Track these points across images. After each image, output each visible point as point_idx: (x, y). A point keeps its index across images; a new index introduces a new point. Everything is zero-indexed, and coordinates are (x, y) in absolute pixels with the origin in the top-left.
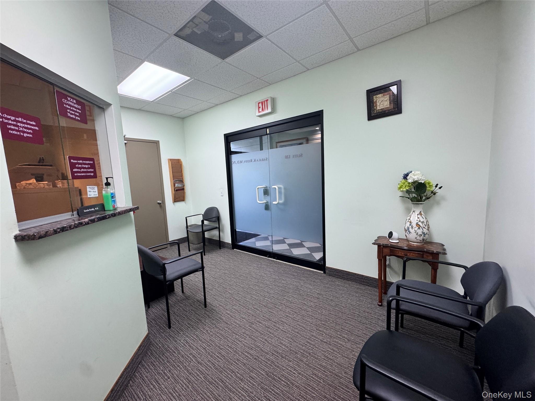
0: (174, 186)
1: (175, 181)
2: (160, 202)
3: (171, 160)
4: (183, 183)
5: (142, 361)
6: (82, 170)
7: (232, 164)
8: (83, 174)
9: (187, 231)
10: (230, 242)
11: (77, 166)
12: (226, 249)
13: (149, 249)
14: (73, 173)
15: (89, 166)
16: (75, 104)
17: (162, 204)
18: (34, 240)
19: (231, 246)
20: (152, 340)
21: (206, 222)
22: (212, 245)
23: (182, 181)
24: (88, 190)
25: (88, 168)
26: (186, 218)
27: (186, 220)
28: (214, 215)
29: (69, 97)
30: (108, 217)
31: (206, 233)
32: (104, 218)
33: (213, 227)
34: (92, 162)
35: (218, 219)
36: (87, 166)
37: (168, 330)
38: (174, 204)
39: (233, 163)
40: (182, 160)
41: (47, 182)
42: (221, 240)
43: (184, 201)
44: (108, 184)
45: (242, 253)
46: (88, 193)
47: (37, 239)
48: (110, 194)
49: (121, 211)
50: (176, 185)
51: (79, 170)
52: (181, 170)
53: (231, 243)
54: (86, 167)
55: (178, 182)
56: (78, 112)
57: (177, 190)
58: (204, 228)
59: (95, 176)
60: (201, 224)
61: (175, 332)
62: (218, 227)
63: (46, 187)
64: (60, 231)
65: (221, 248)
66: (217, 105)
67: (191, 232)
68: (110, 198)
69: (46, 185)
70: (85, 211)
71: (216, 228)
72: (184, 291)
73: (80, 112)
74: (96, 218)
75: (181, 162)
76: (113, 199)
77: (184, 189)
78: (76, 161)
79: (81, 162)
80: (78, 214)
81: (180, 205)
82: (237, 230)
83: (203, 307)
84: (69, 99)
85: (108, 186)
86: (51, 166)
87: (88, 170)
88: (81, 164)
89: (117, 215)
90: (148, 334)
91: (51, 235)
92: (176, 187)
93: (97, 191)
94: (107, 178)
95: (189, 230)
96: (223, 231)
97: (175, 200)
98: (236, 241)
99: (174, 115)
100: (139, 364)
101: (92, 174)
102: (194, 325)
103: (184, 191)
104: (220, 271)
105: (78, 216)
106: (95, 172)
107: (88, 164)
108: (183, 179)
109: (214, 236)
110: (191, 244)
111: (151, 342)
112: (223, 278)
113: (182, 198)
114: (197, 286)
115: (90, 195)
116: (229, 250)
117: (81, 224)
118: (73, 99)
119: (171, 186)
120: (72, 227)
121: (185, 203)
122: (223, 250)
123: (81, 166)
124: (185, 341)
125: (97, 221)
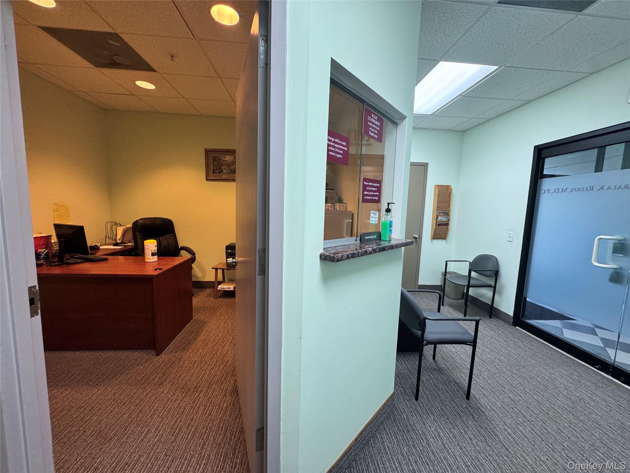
0: (437, 219)
1: (438, 213)
2: (417, 236)
3: (438, 186)
4: (449, 216)
5: (384, 422)
6: (371, 193)
7: (540, 194)
8: (370, 198)
9: (445, 279)
10: (511, 313)
11: (367, 188)
12: (501, 322)
13: (408, 291)
15: (377, 189)
16: (376, 120)
17: (418, 239)
18: (333, 262)
19: (512, 321)
20: (395, 402)
21: (473, 274)
22: (477, 308)
23: (447, 214)
24: (372, 215)
25: (376, 191)
26: (446, 262)
27: (446, 264)
28: (490, 267)
29: (373, 114)
30: (387, 249)
31: (471, 289)
32: (383, 249)
33: (485, 284)
34: (379, 185)
35: (496, 274)
36: (374, 189)
37: (415, 401)
38: (432, 242)
39: (543, 192)
40: (452, 187)
41: (330, 204)
42: (494, 306)
43: (445, 239)
44: (388, 210)
45: (533, 338)
46: (371, 219)
47: (336, 261)
48: (389, 222)
49: (398, 244)
50: (439, 218)
51: (369, 193)
52: (449, 199)
53: (512, 315)
55: (442, 214)
56: (377, 130)
57: (439, 225)
58: (472, 282)
59: (378, 201)
60: (467, 274)
61: (423, 409)
62: (493, 285)
63: (330, 209)
64: (351, 257)
65: (492, 316)
66: (531, 101)
67: (449, 281)
68: (388, 226)
69: (330, 206)
70: (366, 238)
71: (490, 286)
72: (436, 359)
73: (378, 129)
74: (377, 248)
75: (451, 189)
76: (390, 229)
77: (448, 224)
78: (367, 183)
79: (371, 184)
80: (360, 241)
81: (439, 243)
82: (528, 299)
83: (465, 397)
84: (373, 115)
85: (388, 213)
86: (333, 190)
87: (375, 193)
88: (370, 186)
89: (394, 248)
90: (394, 394)
91: (345, 260)
92: (438, 220)
93: (377, 218)
94: (389, 204)
95: (448, 279)
96: (500, 294)
97: (434, 236)
98: (523, 316)
99: (452, 129)
100: (381, 424)
101: (377, 198)
102: (451, 416)
103: (448, 227)
104: (490, 352)
105: (360, 242)
106: (379, 196)
107: (376, 187)
108: (449, 211)
109: (482, 296)
110: (446, 297)
111: (394, 405)
112: (497, 367)
113: (444, 236)
114: (454, 360)
115: (372, 221)
116: (506, 325)
117: (366, 253)
118: (376, 115)
119: (433, 218)
120: (360, 255)
121: (446, 242)
122: (494, 321)
123: (370, 188)
124: (437, 433)
125: (378, 252)
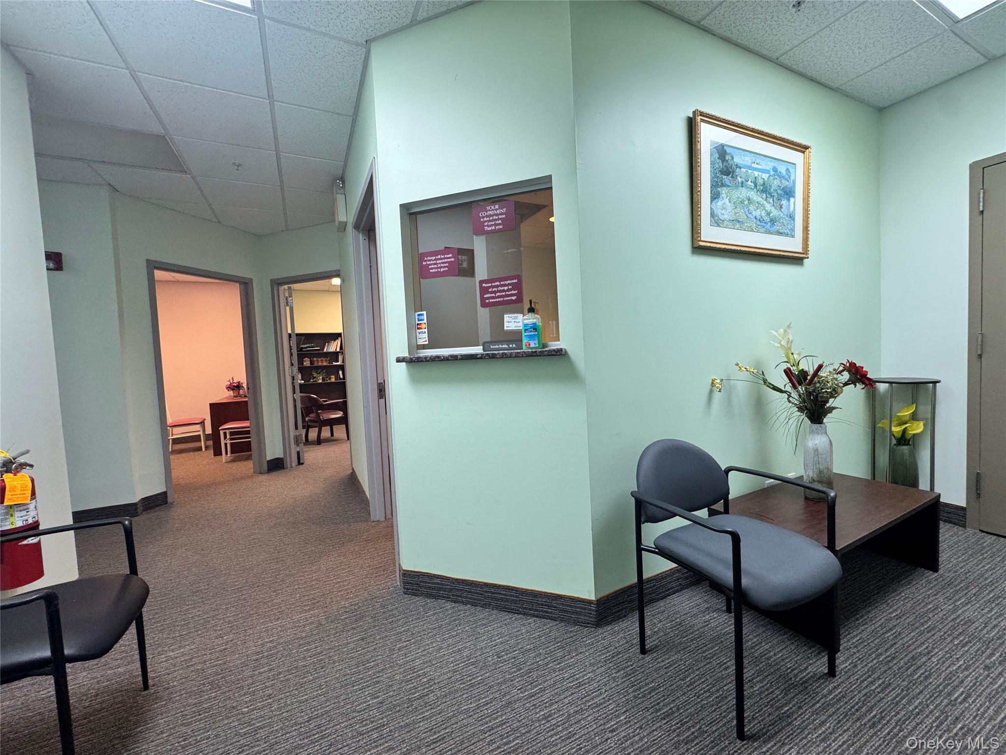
6: (498, 294)
8: (498, 300)
11: (490, 290)
14: (483, 300)
15: (510, 287)
16: (497, 209)
24: (506, 320)
25: (509, 290)
34: (516, 281)
36: (507, 287)
44: (531, 310)
46: (506, 324)
48: (523, 326)
51: (494, 295)
54: (504, 290)
56: (500, 219)
59: (519, 301)
68: (523, 331)
70: (492, 347)
73: (504, 216)
78: (490, 285)
79: (498, 283)
85: (531, 314)
87: (508, 293)
88: (497, 286)
101: (514, 298)
106: (518, 295)
107: (509, 284)
115: (508, 327)
123: (496, 289)
